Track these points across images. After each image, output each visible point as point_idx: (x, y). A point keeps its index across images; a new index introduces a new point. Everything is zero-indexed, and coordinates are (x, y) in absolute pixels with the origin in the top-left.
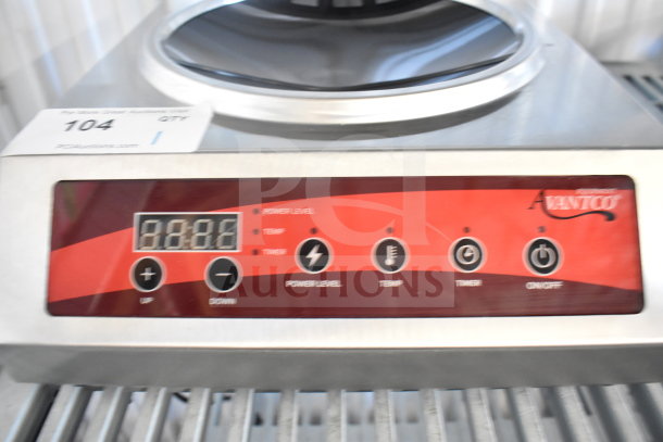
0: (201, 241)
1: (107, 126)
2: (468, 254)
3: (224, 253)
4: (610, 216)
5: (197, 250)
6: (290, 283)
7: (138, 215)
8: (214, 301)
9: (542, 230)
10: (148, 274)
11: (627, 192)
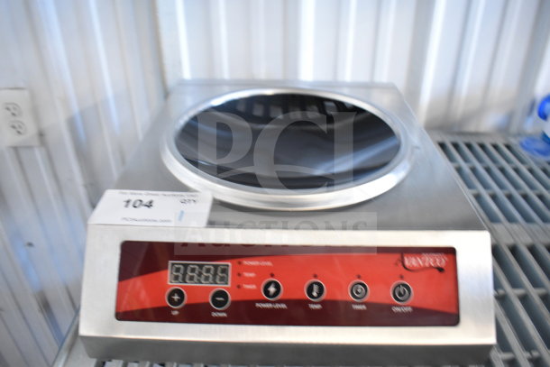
0: (207, 279)
1: (149, 205)
2: (359, 290)
3: (220, 287)
4: (441, 270)
5: (205, 285)
6: (258, 305)
7: (170, 262)
8: (214, 314)
9: (402, 277)
10: (176, 297)
11: (451, 256)
